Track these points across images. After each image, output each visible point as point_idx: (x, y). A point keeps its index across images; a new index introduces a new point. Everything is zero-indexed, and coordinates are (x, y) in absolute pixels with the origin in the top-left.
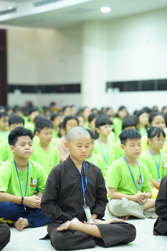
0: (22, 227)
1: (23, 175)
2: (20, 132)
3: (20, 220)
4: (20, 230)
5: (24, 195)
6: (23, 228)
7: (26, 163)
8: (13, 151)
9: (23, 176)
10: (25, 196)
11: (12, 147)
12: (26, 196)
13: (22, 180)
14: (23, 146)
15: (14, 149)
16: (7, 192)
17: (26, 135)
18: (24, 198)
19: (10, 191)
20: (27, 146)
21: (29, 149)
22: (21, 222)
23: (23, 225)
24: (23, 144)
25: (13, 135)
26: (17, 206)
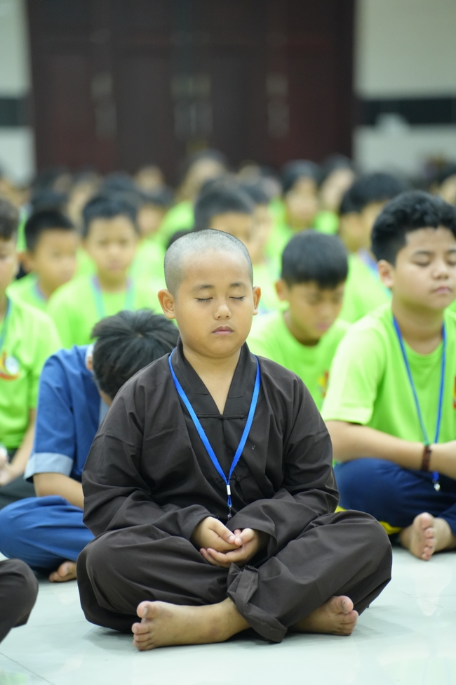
0: (430, 545)
1: (427, 366)
2: (417, 216)
3: (422, 522)
4: (424, 556)
5: (431, 438)
6: (433, 551)
7: (435, 327)
8: (389, 282)
9: (427, 371)
10: (436, 441)
11: (383, 270)
12: (440, 439)
13: (423, 386)
14: (423, 265)
15: (392, 274)
16: (369, 425)
17: (435, 225)
18: (434, 447)
19: (381, 421)
20: (440, 267)
21: (446, 277)
22: (424, 526)
23: (432, 540)
24: (424, 259)
25: (389, 226)
26: (407, 475)
